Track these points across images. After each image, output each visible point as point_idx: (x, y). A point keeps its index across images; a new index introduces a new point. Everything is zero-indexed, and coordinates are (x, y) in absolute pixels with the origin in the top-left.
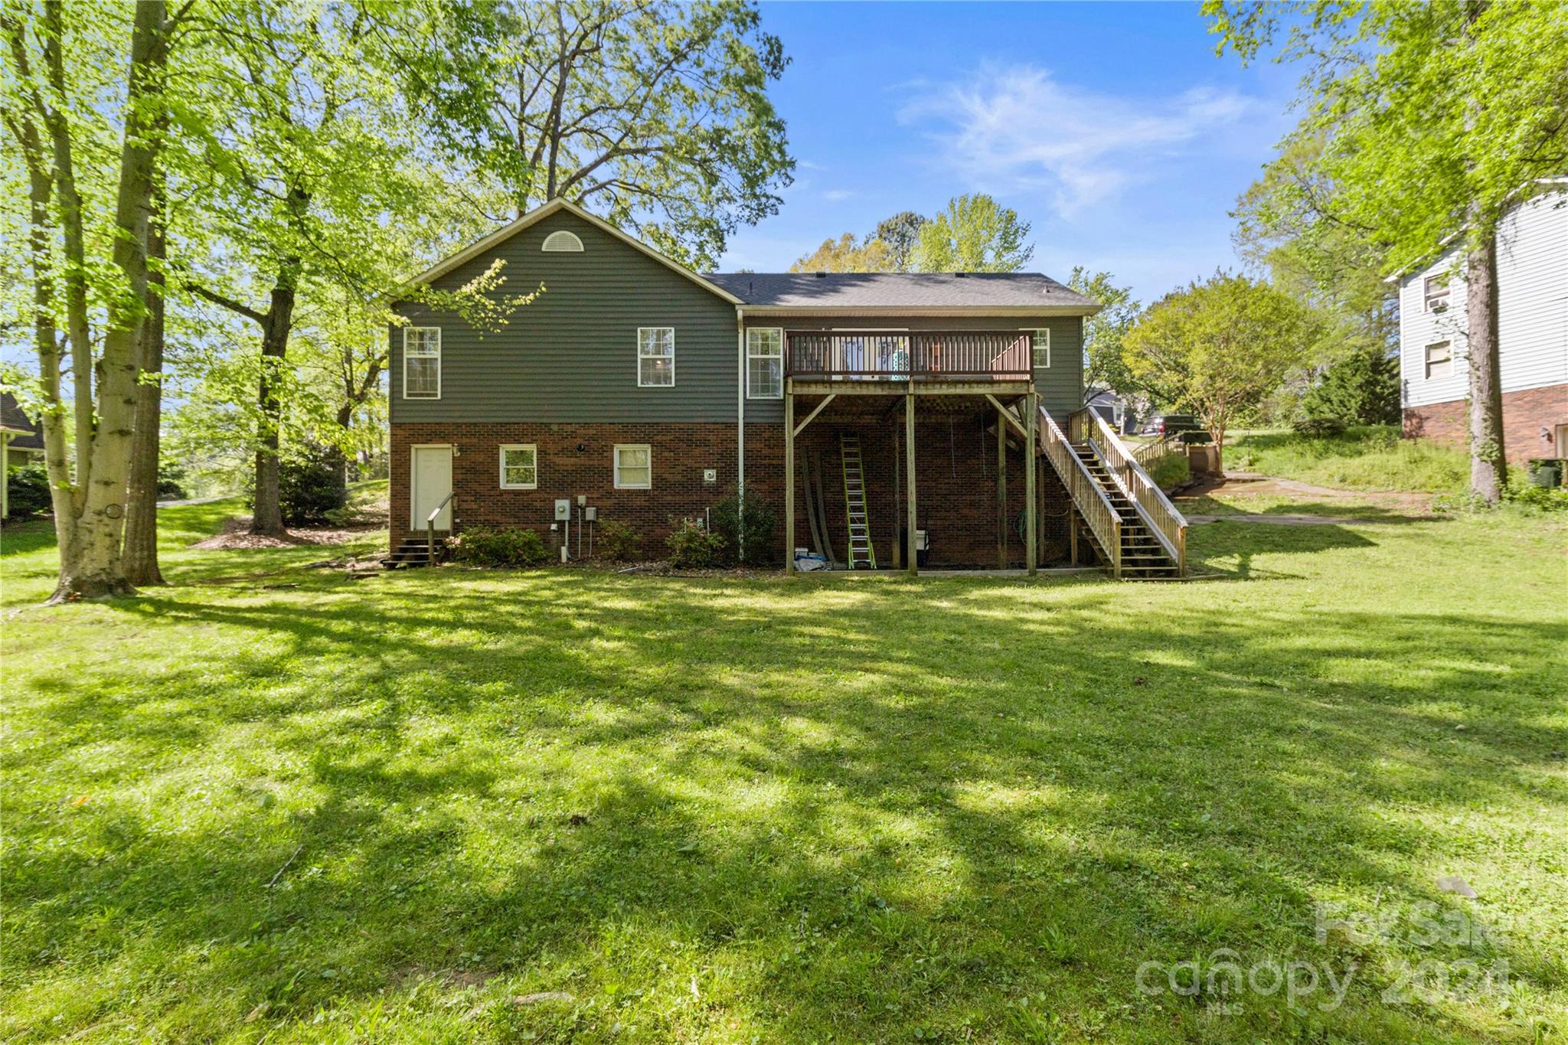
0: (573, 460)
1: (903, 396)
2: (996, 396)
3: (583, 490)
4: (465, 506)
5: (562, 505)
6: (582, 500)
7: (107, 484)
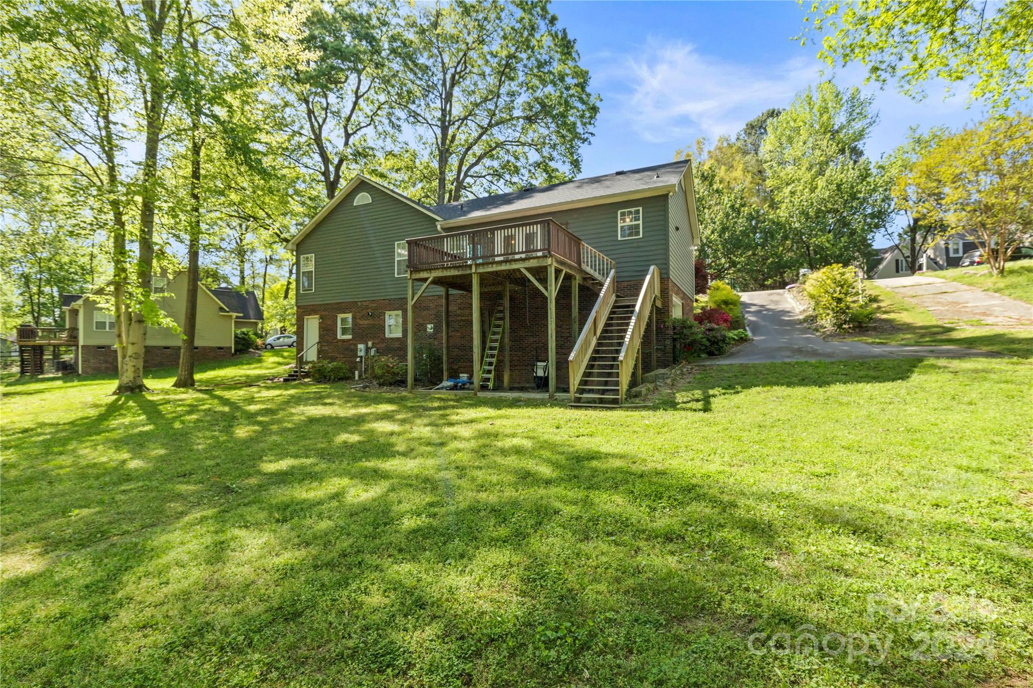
0: (367, 322)
1: (471, 275)
2: (527, 269)
3: (371, 339)
4: (323, 348)
5: (361, 346)
6: (370, 344)
7: (133, 344)
